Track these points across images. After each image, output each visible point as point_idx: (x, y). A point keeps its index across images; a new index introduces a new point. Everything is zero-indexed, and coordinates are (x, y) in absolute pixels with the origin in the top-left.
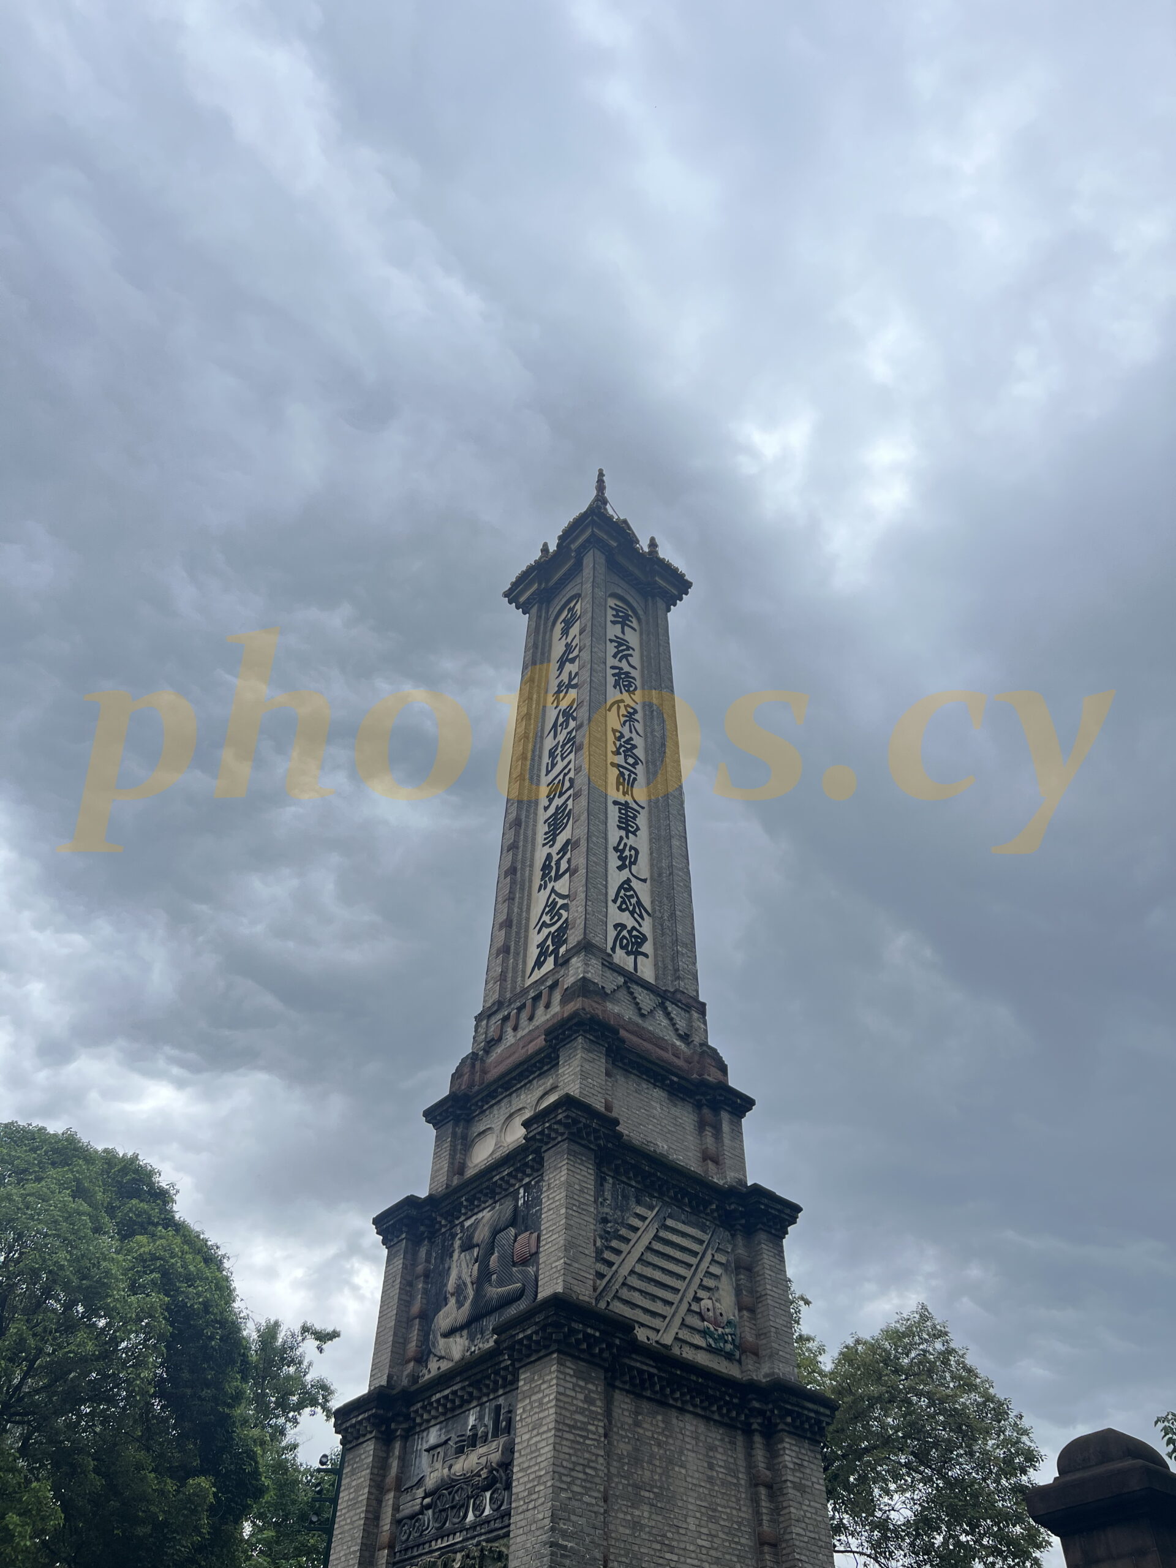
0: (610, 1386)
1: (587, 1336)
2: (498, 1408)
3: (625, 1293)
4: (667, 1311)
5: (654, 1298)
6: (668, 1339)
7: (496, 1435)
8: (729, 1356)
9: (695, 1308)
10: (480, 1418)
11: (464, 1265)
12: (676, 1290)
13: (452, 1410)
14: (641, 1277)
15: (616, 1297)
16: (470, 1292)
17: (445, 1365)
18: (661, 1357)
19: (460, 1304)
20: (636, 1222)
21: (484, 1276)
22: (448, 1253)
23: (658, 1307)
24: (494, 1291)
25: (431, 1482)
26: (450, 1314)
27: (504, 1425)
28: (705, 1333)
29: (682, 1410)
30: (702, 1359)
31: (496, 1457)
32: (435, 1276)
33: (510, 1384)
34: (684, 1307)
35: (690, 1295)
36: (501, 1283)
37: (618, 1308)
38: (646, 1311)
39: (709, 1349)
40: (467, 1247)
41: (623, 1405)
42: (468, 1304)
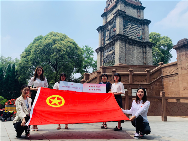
0: (126, 43)
1: (122, 38)
2: (113, 47)
3: (127, 33)
4: (133, 35)
6: (133, 38)
7: (113, 49)
8: (141, 40)
10: (111, 48)
11: (108, 33)
12: (134, 33)
13: (108, 48)
14: (129, 31)
15: (126, 34)
16: (109, 36)
17: (106, 44)
18: (132, 40)
19: (108, 37)
20: (129, 25)
21: (110, 34)
22: (106, 32)
24: (111, 35)
25: (106, 55)
28: (138, 37)
29: (135, 45)
30: (137, 40)
31: (113, 52)
32: (105, 35)
33: (114, 45)
35: (136, 33)
36: (112, 34)
37: (126, 35)
38: (130, 35)
39: (138, 39)
40: (108, 31)
41: (127, 45)
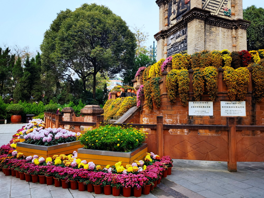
0: (205, 24)
1: (201, 14)
2: (183, 30)
3: (208, 7)
4: (217, 9)
5: (214, 7)
6: (216, 14)
7: (183, 35)
8: (229, 16)
9: (222, 8)
10: (180, 33)
11: (174, 7)
12: (218, 5)
13: (174, 33)
14: (211, 3)
15: (206, 7)
16: (176, 11)
17: (172, 25)
18: (215, 17)
19: (174, 14)
23: (215, 8)
24: (181, 10)
25: (172, 44)
26: (173, 16)
27: (184, 33)
28: (224, 12)
29: (219, 26)
30: (223, 17)
31: (183, 38)
32: (169, 11)
33: (186, 26)
34: (220, 8)
35: (221, 5)
36: (182, 9)
37: (206, 9)
38: (212, 9)
39: (225, 15)
41: (208, 26)
42: (176, 14)
